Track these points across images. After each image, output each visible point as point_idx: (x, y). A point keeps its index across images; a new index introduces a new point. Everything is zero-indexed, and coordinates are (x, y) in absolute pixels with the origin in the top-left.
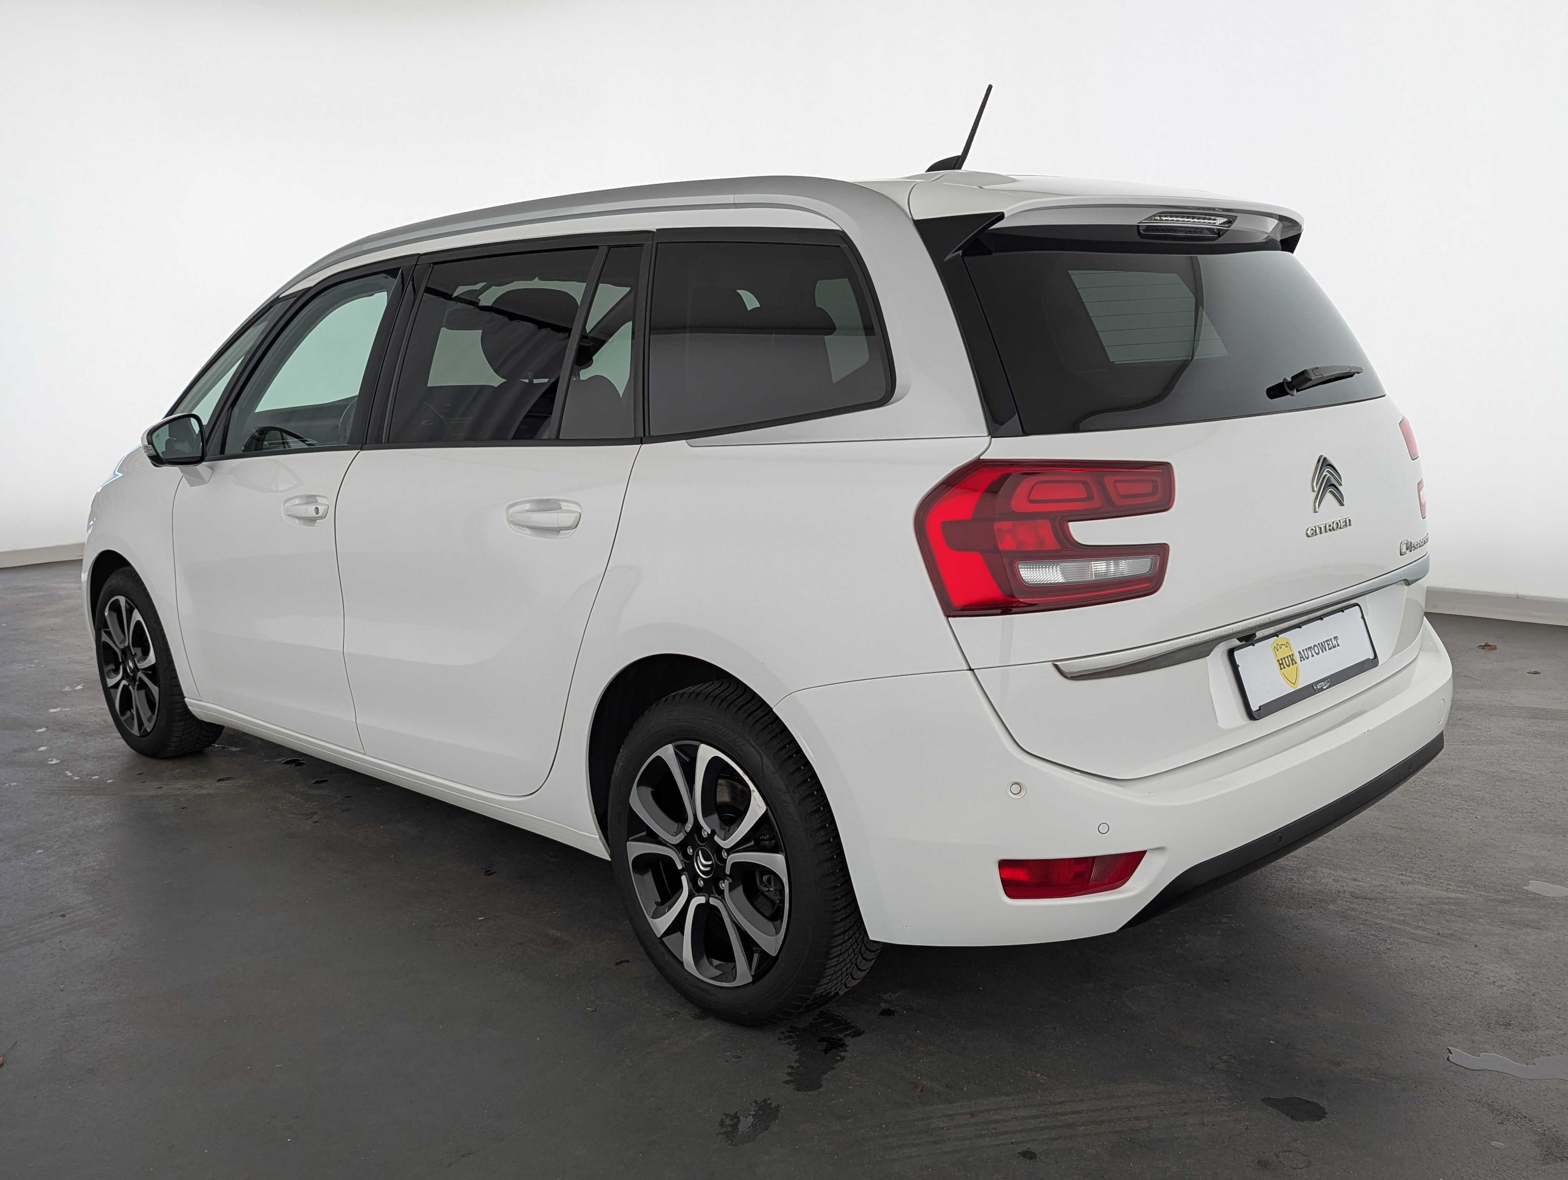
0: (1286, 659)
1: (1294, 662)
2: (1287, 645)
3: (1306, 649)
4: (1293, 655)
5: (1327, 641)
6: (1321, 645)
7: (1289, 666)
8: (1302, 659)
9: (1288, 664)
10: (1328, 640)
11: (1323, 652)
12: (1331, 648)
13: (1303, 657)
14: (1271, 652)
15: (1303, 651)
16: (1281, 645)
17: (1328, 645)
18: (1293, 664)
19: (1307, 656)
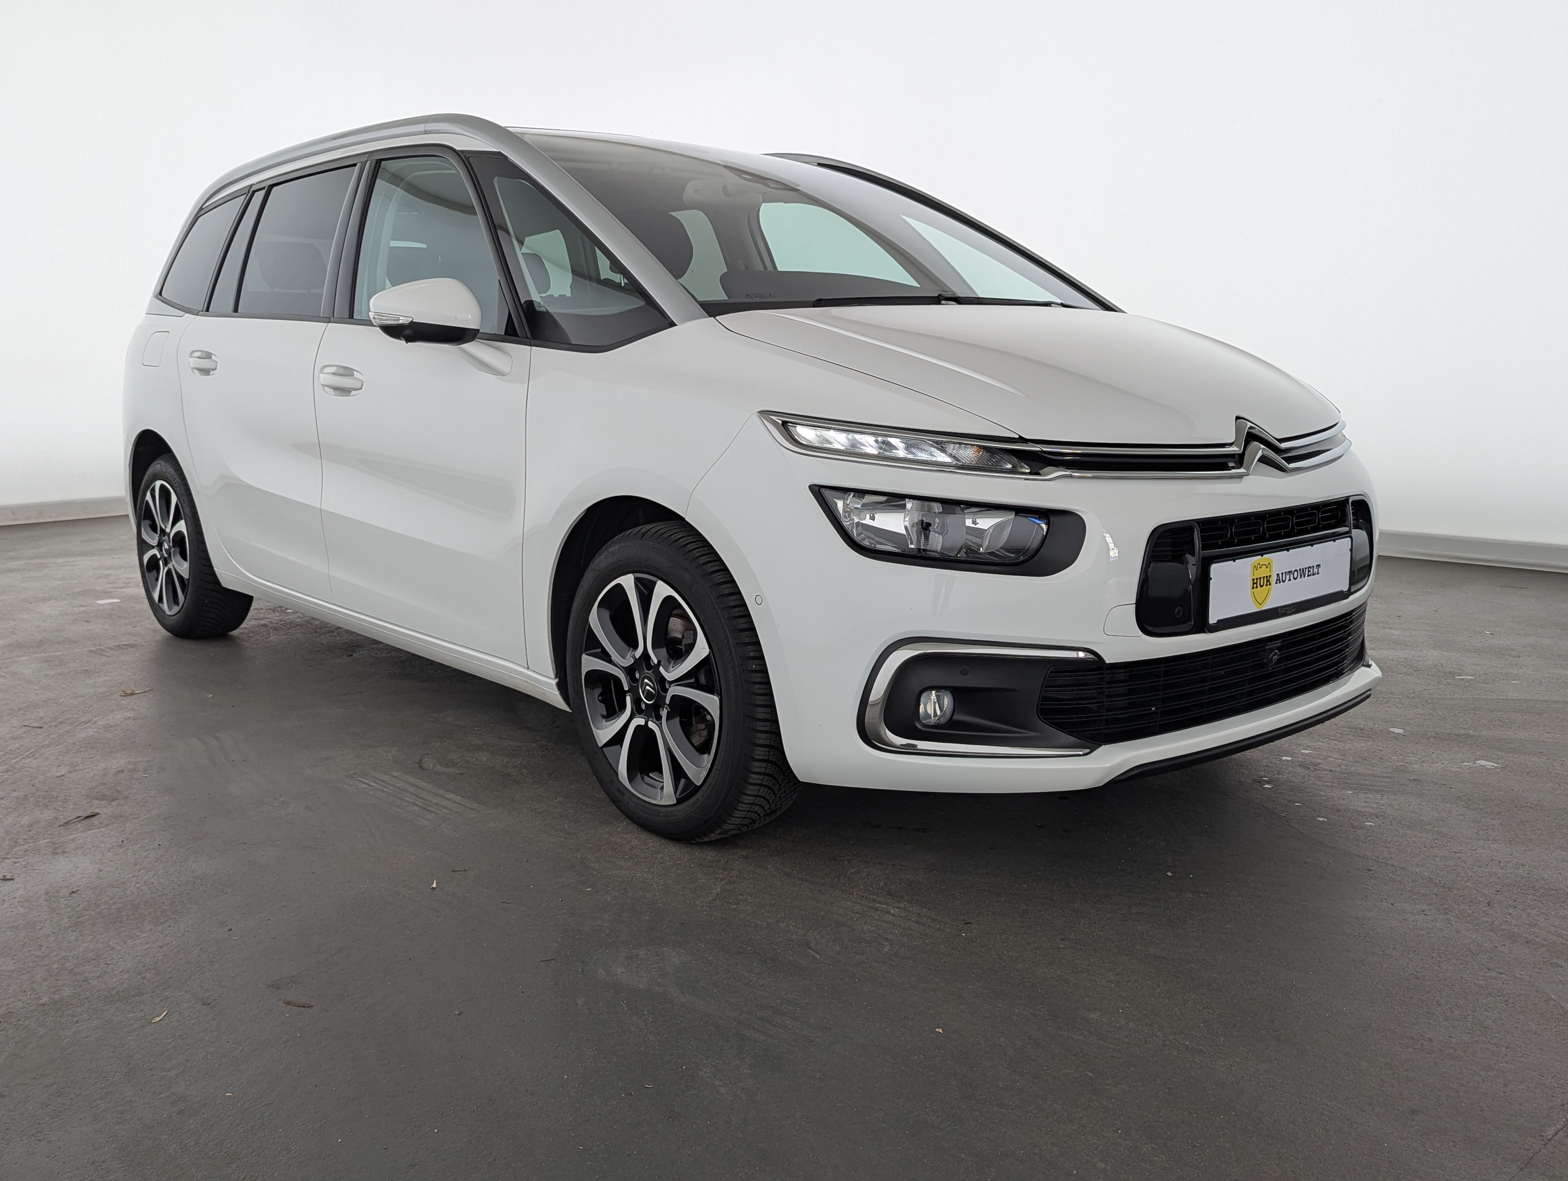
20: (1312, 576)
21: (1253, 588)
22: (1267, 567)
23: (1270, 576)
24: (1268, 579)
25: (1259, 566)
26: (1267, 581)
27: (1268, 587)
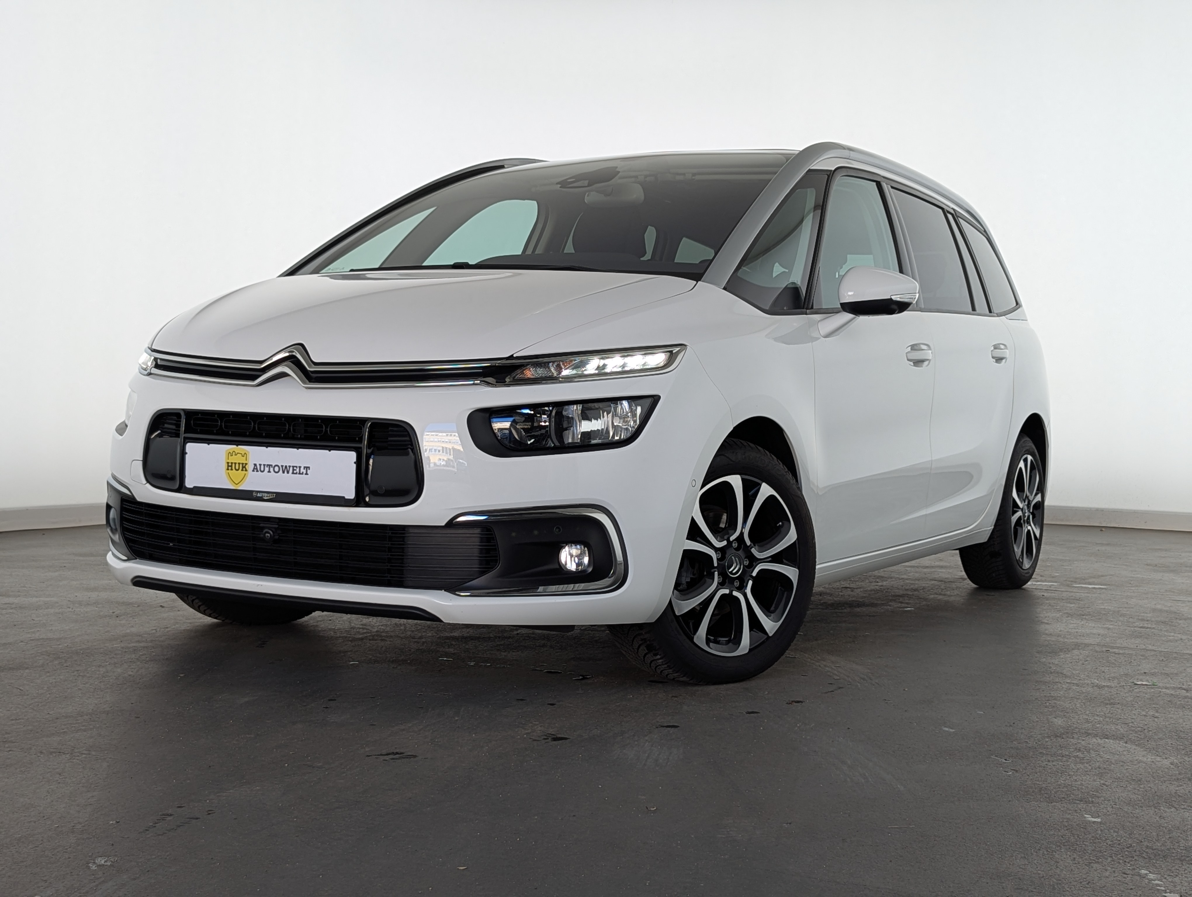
20: (298, 475)
21: (228, 469)
22: (243, 456)
23: (246, 464)
24: (244, 467)
25: (234, 453)
26: (243, 467)
27: (244, 472)
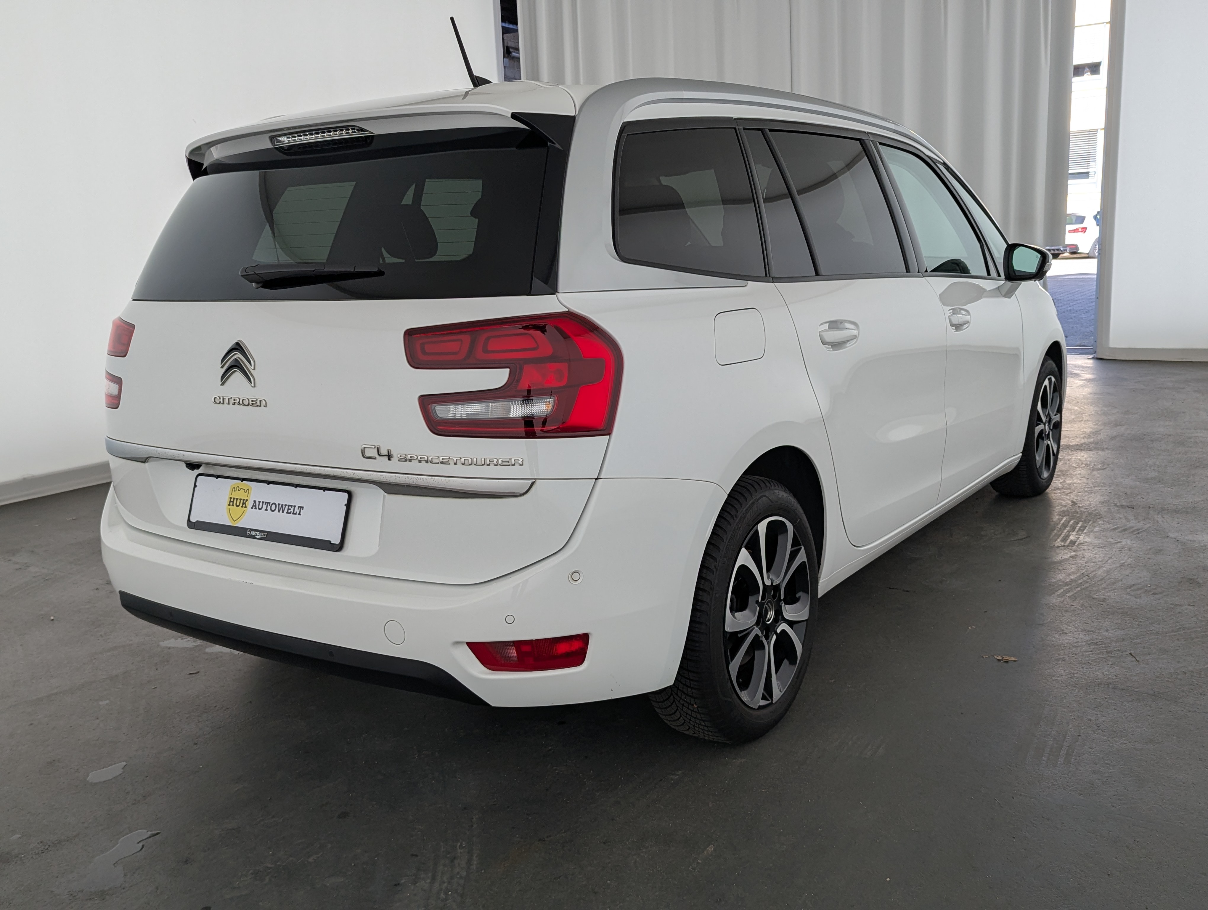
0: (239, 501)
1: (244, 506)
2: (247, 491)
3: (263, 502)
4: (247, 500)
5: (289, 506)
6: (280, 506)
7: (237, 506)
8: (254, 507)
9: (238, 504)
10: (291, 506)
11: (279, 511)
12: (290, 513)
13: (256, 506)
14: (229, 489)
15: (259, 502)
16: (241, 489)
17: (289, 509)
18: (242, 507)
19: (260, 507)
